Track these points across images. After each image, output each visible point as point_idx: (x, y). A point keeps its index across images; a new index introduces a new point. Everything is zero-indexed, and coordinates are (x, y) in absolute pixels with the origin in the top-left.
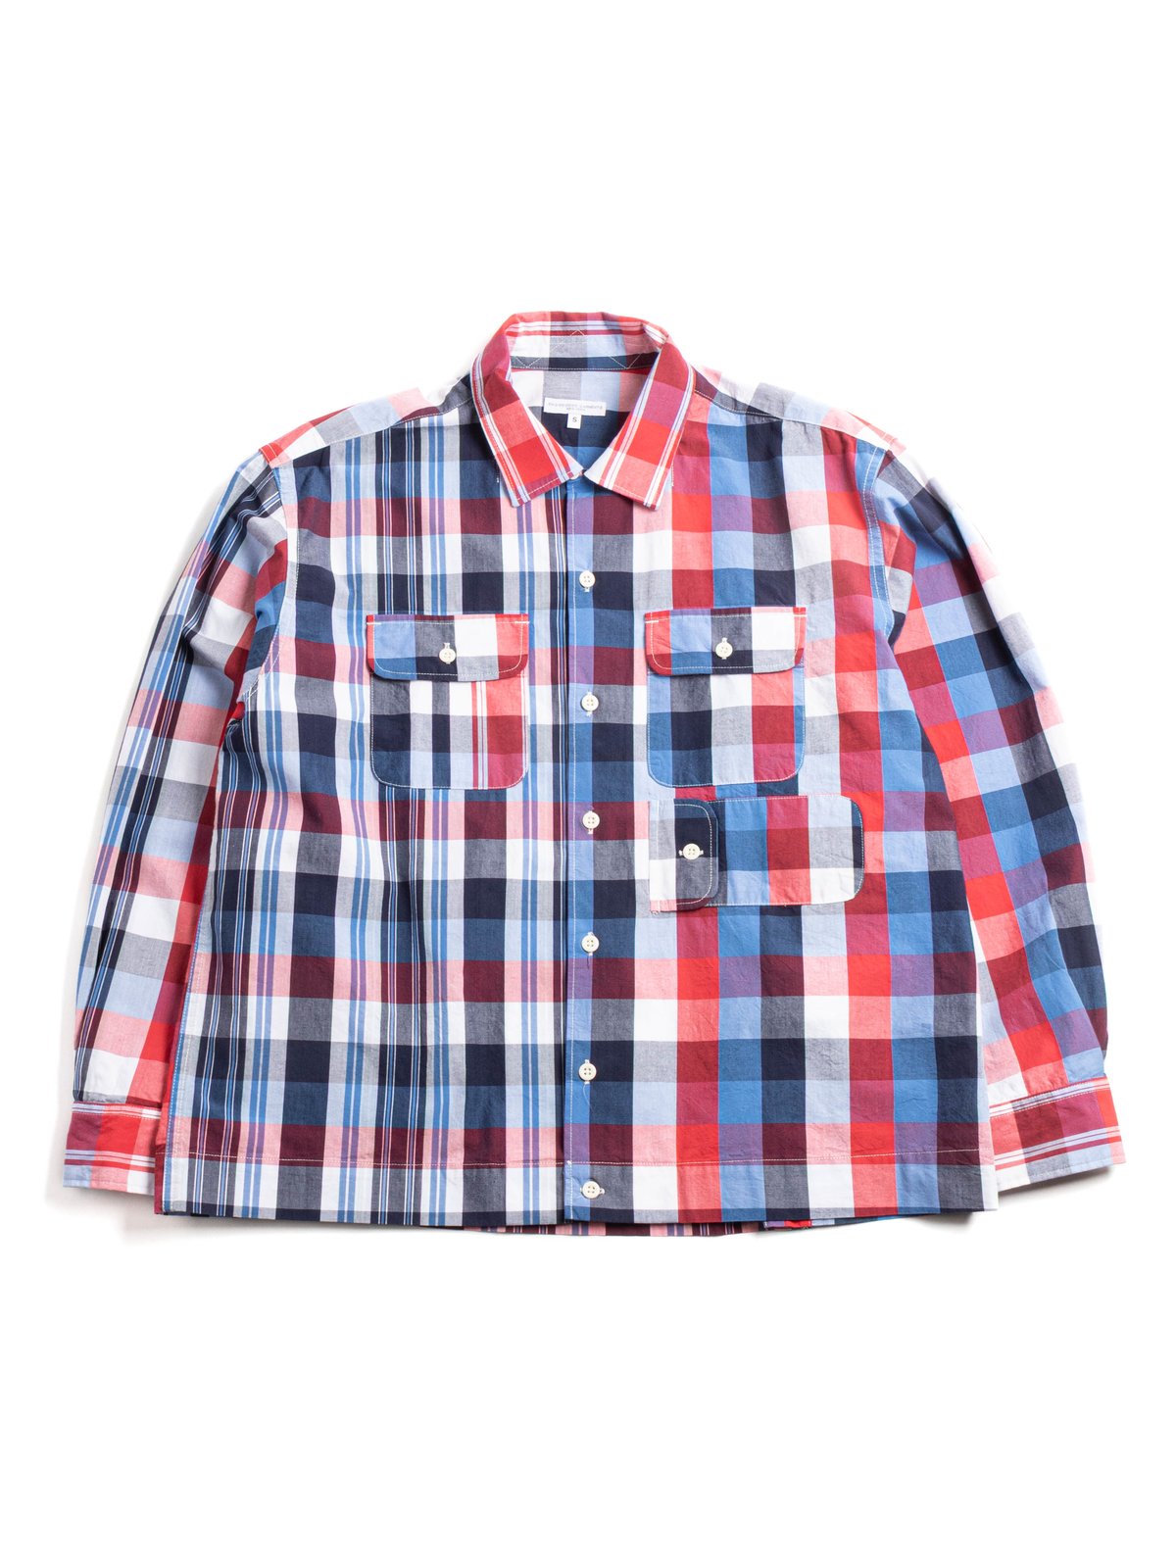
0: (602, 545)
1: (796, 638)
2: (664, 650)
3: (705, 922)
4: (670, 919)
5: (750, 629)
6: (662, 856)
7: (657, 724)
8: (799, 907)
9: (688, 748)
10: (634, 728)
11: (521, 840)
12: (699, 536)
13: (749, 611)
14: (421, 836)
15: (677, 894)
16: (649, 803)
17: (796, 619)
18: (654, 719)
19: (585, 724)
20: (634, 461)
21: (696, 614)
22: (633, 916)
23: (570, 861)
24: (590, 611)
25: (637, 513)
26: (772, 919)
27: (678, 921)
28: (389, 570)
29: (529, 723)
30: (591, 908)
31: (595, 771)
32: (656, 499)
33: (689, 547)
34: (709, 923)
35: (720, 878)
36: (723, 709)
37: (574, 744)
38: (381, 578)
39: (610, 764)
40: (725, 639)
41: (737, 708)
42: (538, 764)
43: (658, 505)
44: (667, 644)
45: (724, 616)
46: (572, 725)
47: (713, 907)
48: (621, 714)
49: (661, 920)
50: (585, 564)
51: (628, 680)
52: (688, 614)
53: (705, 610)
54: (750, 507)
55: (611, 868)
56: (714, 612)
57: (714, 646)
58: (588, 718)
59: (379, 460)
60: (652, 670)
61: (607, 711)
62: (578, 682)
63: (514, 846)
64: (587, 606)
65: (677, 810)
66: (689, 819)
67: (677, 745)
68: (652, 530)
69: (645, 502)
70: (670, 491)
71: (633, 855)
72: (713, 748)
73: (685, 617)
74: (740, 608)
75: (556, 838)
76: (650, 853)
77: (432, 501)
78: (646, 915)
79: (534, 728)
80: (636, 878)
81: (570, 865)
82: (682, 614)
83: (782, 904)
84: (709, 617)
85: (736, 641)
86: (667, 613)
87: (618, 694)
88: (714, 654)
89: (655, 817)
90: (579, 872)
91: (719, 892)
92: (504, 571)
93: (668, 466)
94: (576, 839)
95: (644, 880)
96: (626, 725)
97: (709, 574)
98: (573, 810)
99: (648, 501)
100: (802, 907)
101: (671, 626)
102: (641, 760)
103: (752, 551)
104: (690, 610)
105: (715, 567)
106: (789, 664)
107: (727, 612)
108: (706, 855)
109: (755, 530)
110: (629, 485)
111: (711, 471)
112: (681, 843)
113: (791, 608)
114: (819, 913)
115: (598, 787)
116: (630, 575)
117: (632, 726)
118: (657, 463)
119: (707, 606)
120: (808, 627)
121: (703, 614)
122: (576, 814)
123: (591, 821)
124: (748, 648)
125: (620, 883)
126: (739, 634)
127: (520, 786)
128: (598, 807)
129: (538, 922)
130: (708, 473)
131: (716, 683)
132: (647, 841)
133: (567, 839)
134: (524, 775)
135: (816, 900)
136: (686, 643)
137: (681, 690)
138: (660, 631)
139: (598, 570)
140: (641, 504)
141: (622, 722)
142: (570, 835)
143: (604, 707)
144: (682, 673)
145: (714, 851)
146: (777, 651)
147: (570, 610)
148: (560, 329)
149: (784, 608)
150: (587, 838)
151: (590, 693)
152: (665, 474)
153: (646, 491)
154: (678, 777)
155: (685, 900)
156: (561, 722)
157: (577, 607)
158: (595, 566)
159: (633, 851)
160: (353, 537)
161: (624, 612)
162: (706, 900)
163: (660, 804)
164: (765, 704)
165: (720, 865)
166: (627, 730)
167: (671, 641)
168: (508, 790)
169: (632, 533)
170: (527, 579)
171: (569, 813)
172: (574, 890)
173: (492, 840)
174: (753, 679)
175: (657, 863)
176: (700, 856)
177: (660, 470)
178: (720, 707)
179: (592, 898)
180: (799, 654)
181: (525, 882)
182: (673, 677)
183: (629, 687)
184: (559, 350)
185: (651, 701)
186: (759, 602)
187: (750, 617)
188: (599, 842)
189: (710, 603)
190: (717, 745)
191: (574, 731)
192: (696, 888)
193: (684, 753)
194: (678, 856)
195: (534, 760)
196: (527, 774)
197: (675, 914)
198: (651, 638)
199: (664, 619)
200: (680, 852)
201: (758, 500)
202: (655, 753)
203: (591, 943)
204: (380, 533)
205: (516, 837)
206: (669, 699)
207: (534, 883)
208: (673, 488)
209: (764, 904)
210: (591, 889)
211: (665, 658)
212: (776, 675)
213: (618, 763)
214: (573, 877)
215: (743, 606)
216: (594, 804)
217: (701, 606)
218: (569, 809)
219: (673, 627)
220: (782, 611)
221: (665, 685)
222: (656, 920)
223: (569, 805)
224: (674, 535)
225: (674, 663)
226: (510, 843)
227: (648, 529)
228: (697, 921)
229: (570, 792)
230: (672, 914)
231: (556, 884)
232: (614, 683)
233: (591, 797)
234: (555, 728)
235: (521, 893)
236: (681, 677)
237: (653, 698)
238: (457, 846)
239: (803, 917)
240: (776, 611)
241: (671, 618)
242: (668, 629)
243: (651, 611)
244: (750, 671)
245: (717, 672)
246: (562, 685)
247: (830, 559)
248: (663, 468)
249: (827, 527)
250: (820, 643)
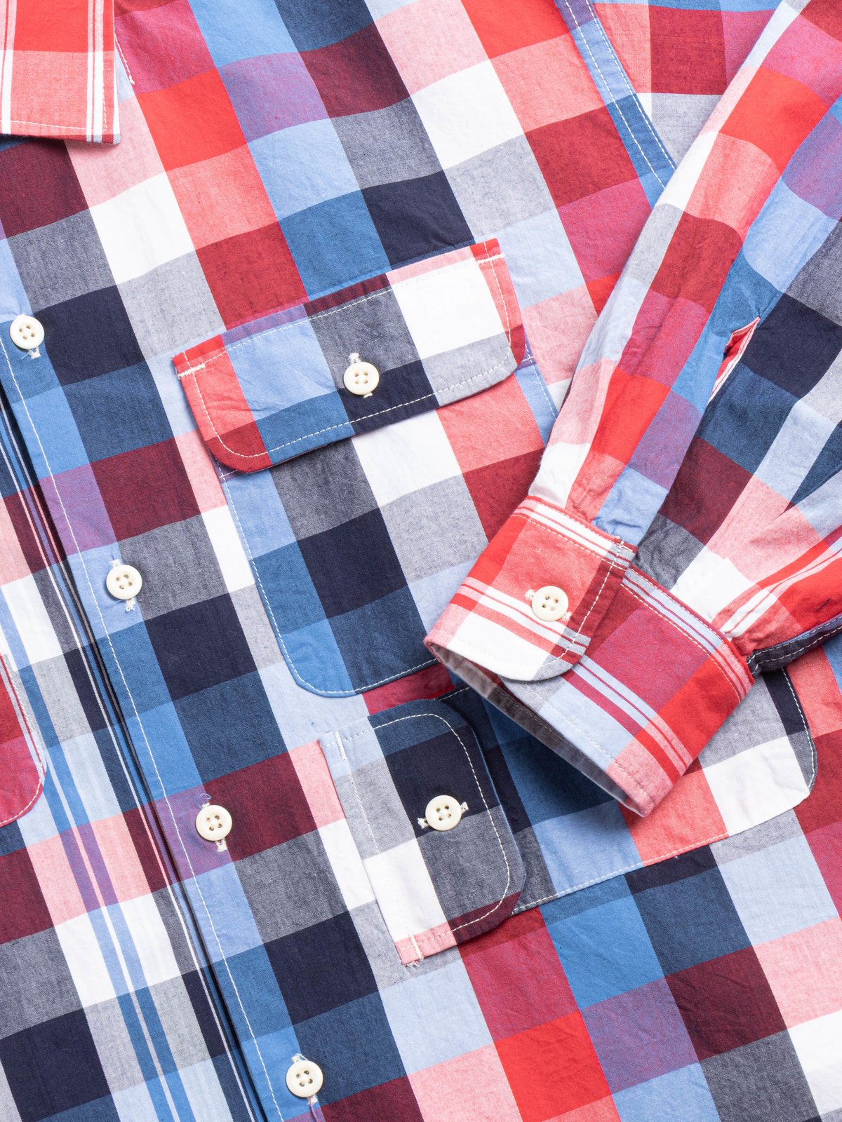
0: (34, 253)
1: (499, 307)
2: (239, 419)
3: (525, 948)
4: (450, 967)
5: (399, 317)
6: (386, 844)
7: (276, 576)
8: (705, 850)
9: (357, 603)
10: (234, 600)
11: (85, 917)
12: (225, 160)
13: (383, 283)
15: (446, 911)
16: (318, 742)
17: (482, 268)
18: (265, 567)
19: (131, 629)
20: (33, 56)
21: (276, 324)
22: (372, 987)
23: (201, 923)
24: (57, 396)
25: (82, 165)
26: (659, 893)
27: (468, 965)
29: (14, 668)
30: (279, 1004)
31: (184, 716)
32: (109, 121)
33: (214, 191)
34: (534, 947)
35: (522, 846)
36: (403, 499)
37: (121, 677)
39: (212, 692)
40: (354, 356)
41: (433, 488)
42: (64, 745)
43: (116, 131)
44: (242, 405)
45: (335, 311)
46: (104, 640)
47: (529, 910)
48: (195, 582)
49: (432, 974)
50: (13, 303)
51: (187, 507)
52: (260, 329)
53: (292, 309)
54: (304, 72)
55: (289, 905)
56: (312, 309)
57: (338, 375)
58: (134, 615)
60: (226, 468)
61: (165, 584)
62: (84, 547)
63: (74, 933)
64: (48, 387)
65: (383, 738)
66: (413, 749)
67: (334, 606)
68: (125, 186)
69: (88, 134)
70: (131, 94)
71: (326, 861)
72: (411, 585)
73: (257, 339)
74: (363, 284)
75: (155, 884)
76: (359, 845)
78: (396, 976)
79: (27, 675)
80: (350, 907)
81: (204, 930)
82: (248, 334)
83: (668, 856)
84: (306, 322)
85: (380, 353)
86: (218, 343)
87: (176, 542)
88: (344, 393)
89: (342, 767)
90: (228, 939)
91: (529, 873)
93: (108, 46)
94: (198, 872)
95: (368, 906)
96: (212, 602)
97: (274, 233)
98: (170, 815)
99: (94, 129)
100: (713, 848)
101: (236, 365)
102: (272, 661)
103: (343, 154)
104: (262, 320)
105: (281, 214)
106: (503, 365)
107: (340, 299)
108: (475, 809)
109: (333, 112)
110: (43, 111)
111: (199, 22)
112: (415, 806)
113: (467, 250)
114: (750, 849)
115: (203, 750)
116: (112, 293)
117: (226, 598)
118: (84, 49)
119: (292, 300)
120: (515, 278)
121: (291, 319)
122: (179, 820)
123: (215, 822)
124: (409, 359)
125: (320, 929)
126: (381, 337)
127: (42, 806)
128: (218, 792)
129: (181, 1072)
130: (196, 28)
131: (364, 447)
132: (343, 821)
133: (179, 879)
134: (42, 779)
135: (735, 824)
136: (278, 391)
137: (301, 489)
138: (216, 384)
139: (43, 305)
140: (82, 144)
141: (204, 597)
142: (182, 871)
143: (155, 580)
144: (292, 454)
145: (488, 792)
146: (471, 346)
147: (15, 407)
149: (453, 254)
150: (219, 861)
151: (117, 562)
152: (108, 63)
153: (83, 111)
154: (360, 670)
155: (466, 918)
156: (79, 642)
157: (26, 398)
158: (34, 301)
159: (322, 853)
161: (128, 370)
162: (510, 902)
163: (344, 736)
164: (487, 463)
165: (512, 821)
166: (221, 608)
167: (247, 396)
168: (23, 823)
169: (84, 206)
171: (164, 824)
172: (230, 981)
173: (25, 939)
174: (442, 419)
175: (380, 862)
176: (464, 815)
177: (95, 58)
178: (394, 497)
179: (273, 982)
180: (518, 339)
181: (124, 1001)
182: (274, 468)
183: (193, 520)
185: (247, 534)
186: (399, 258)
187: (391, 295)
188: (247, 860)
189: (297, 292)
190: (419, 577)
191: (111, 653)
192: (481, 884)
193: (353, 616)
194: (419, 832)
195: (52, 740)
196: (47, 774)
197: (457, 953)
198: (201, 407)
199: (215, 356)
200: (421, 822)
201: (314, 52)
202: (294, 636)
203: (305, 1078)
205: (72, 914)
206: (283, 515)
207: (144, 994)
208: (134, 87)
209: (633, 868)
210: (264, 963)
211: (246, 436)
212: (486, 397)
213: (227, 685)
214: (219, 953)
215: (368, 277)
216: (208, 787)
217: (280, 304)
218: (161, 815)
219: (239, 365)
220: (451, 261)
221: (265, 488)
222: (422, 977)
223: (158, 806)
224: (173, 182)
225: (267, 439)
226: (63, 930)
227: (115, 187)
228: (504, 950)
229: (149, 780)
230: (449, 955)
231: (190, 980)
232: (160, 523)
233: (196, 773)
234: (72, 658)
235: (123, 1025)
236: (292, 462)
237: (250, 525)
239: (721, 867)
240: (437, 266)
241: (229, 348)
242: (232, 375)
243: (181, 349)
244: (432, 405)
245: (364, 429)
246: (55, 566)
247: (521, 132)
248: (100, 54)
249: (487, 64)
250: (555, 305)
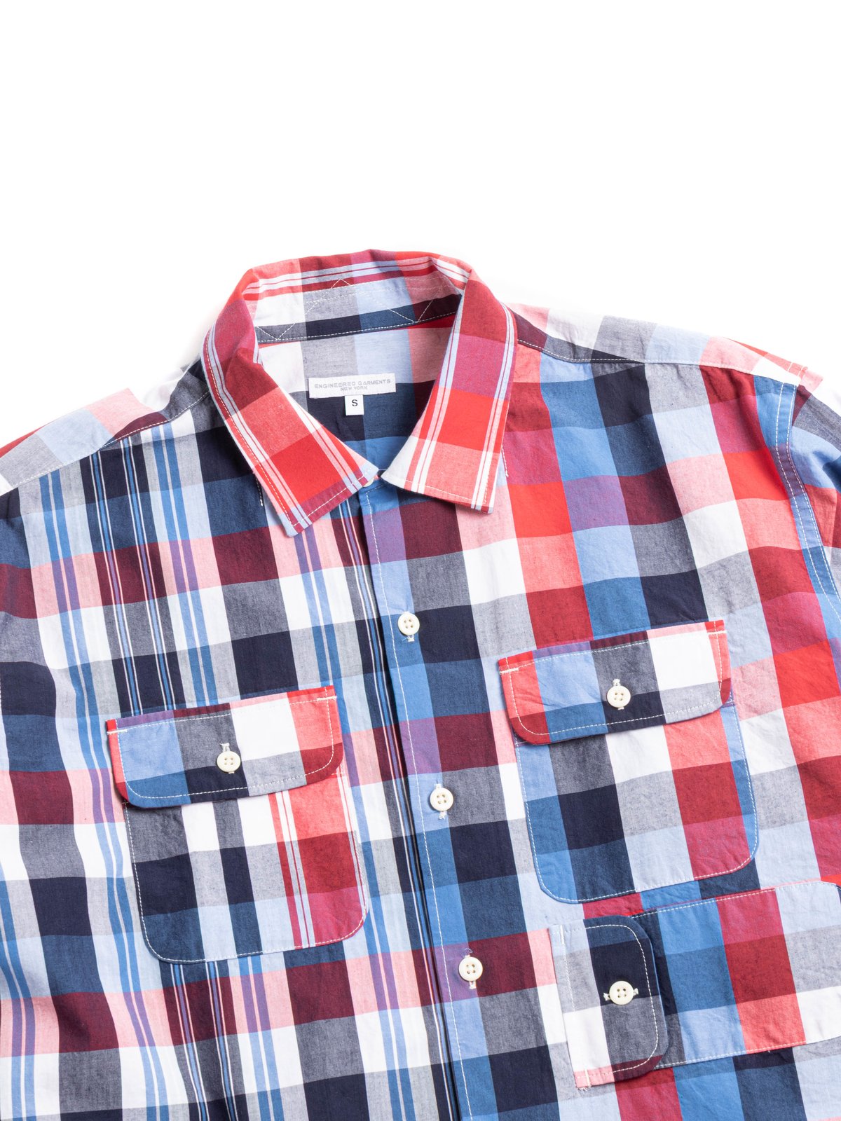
0: (422, 573)
1: (717, 665)
2: (534, 708)
3: (659, 1093)
4: (607, 1095)
5: (650, 661)
6: (580, 1006)
7: (540, 815)
8: (789, 1050)
9: (590, 844)
10: (510, 826)
11: (376, 1013)
12: (555, 540)
13: (644, 636)
14: (232, 1030)
15: (612, 1058)
16: (548, 930)
17: (711, 637)
18: (534, 808)
19: (439, 831)
20: (448, 447)
21: (570, 651)
22: (554, 1098)
23: (450, 1033)
24: (421, 668)
25: (463, 521)
26: (753, 1073)
27: (619, 1096)
28: (128, 651)
29: (359, 841)
30: (491, 1098)
31: (464, 893)
32: (488, 498)
33: (545, 558)
34: (664, 1093)
35: (669, 1025)
36: (632, 781)
37: (427, 861)
38: (117, 664)
39: (485, 883)
40: (617, 681)
41: (651, 777)
42: (382, 898)
43: (491, 505)
44: (538, 700)
45: (609, 649)
46: (421, 834)
47: (666, 1068)
48: (487, 809)
49: (594, 1098)
50: (403, 603)
51: (490, 759)
52: (558, 653)
53: (582, 643)
54: (619, 491)
55: (510, 1033)
56: (595, 645)
57: (604, 693)
58: (443, 821)
59: (90, 499)
60: (520, 739)
61: (468, 806)
62: (420, 772)
63: (367, 1023)
64: (416, 662)
65: (591, 936)
66: (609, 946)
67: (575, 842)
68: (489, 541)
69: (473, 504)
70: (505, 483)
71: (539, 1009)
72: (626, 838)
73: (556, 658)
74: (630, 635)
75: (425, 1002)
76: (562, 1003)
77: (173, 544)
78: (571, 1094)
79: (367, 847)
80: (549, 1043)
81: (451, 1038)
82: (550, 654)
83: (764, 1049)
84: (589, 653)
85: (634, 682)
86: (529, 656)
87: (479, 780)
88: (606, 705)
89: (561, 949)
90: (466, 1047)
91: (671, 1045)
92: (291, 629)
93: (496, 450)
94: (454, 999)
95: (561, 1044)
96: (496, 824)
97: (579, 592)
98: (443, 958)
99: (477, 501)
100: (794, 1050)
101: (538, 673)
102: (527, 871)
103: (633, 551)
104: (561, 647)
105: (585, 581)
106: (714, 702)
107: (614, 642)
108: (642, 995)
109: (632, 521)
110: (446, 483)
111: (557, 448)
112: (604, 984)
113: (702, 625)
114: (818, 1054)
115: (472, 918)
116: (468, 609)
117: (505, 823)
118: (481, 449)
119: (582, 637)
120: (731, 648)
121: (580, 650)
122: (448, 963)
123: (471, 969)
124: (652, 689)
125: (527, 1053)
126: (637, 672)
127: (361, 935)
128: (477, 949)
130: (553, 451)
131: (615, 744)
132: (555, 985)
133: (441, 1001)
134: (364, 917)
135: (812, 1036)
136: (563, 694)
137: (567, 762)
138: (523, 682)
139: (422, 608)
140: (467, 508)
141: (491, 819)
142: (444, 996)
143: (462, 802)
144: (565, 738)
145: (654, 988)
146: (694, 687)
147: (392, 671)
148: (315, 281)
149: (693, 625)
150: (469, 995)
151: (439, 785)
152: (495, 461)
153: (472, 488)
154: (583, 888)
155: (624, 1065)
156: (404, 832)
157: (400, 666)
158: (417, 604)
159: (537, 1003)
160: (70, 613)
161: (469, 662)
162: (654, 1061)
163: (565, 929)
164: (690, 766)
165: (666, 1007)
166: (501, 828)
167: (542, 694)
168: (347, 944)
169: (460, 549)
170: (324, 635)
171: (438, 963)
172: (462, 1075)
173: (335, 1020)
174: (667, 732)
175: (574, 1017)
176: (635, 997)
177: (487, 456)
178: (626, 779)
179: (490, 1082)
180: (726, 688)
181: (391, 1074)
182: (552, 745)
183: (492, 768)
184: (317, 310)
185: (526, 784)
186: (657, 622)
187: (647, 645)
188: (488, 998)
189: (586, 633)
190: (632, 834)
191: (424, 844)
192: (637, 1045)
193: (585, 852)
194: (603, 1002)
195: (375, 893)
196: (368, 915)
197: (613, 1087)
198: (511, 696)
199: (526, 664)
200: (606, 996)
201: (628, 478)
202: (545, 857)
204: (106, 601)
205: (368, 1010)
206: (552, 777)
207: (404, 1072)
208: (508, 479)
209: (739, 1053)
210: (487, 1068)
211: (537, 721)
212: (698, 722)
213: (496, 880)
214: (458, 1055)
215: (635, 631)
216: (471, 945)
217: (575, 638)
218: (437, 957)
219: (540, 674)
220: (691, 630)
221: (543, 757)
222: (587, 1099)
223: (436, 951)
224: (520, 545)
225: (550, 724)
226: (360, 1019)
227: (482, 541)
228: (645, 1091)
229: (434, 932)
230: (608, 1088)
231: (436, 1069)
232: (471, 765)
233: (465, 934)
234: (398, 842)
235: (387, 1090)
236: (564, 743)
237: (529, 779)
238: (285, 1037)
239: (797, 1064)
240: (681, 631)
241: (536, 661)
242: (535, 679)
243: (505, 655)
244: (661, 721)
245: (614, 730)
246: (398, 780)
247: (746, 549)
248: (490, 454)
249: (733, 503)
250: (752, 668)
